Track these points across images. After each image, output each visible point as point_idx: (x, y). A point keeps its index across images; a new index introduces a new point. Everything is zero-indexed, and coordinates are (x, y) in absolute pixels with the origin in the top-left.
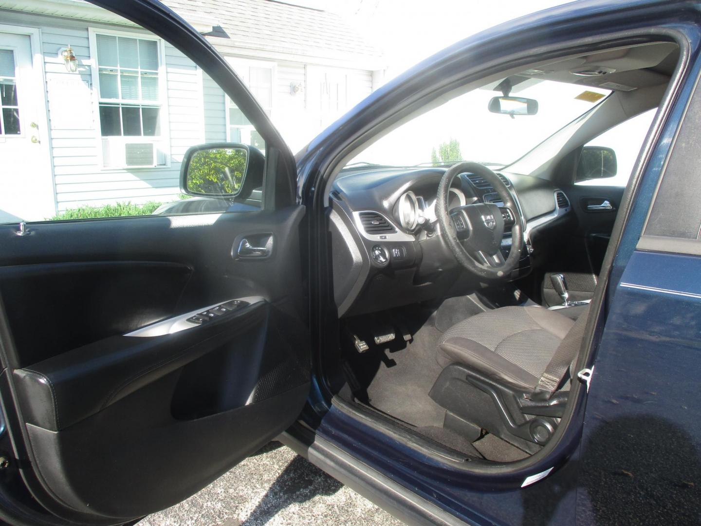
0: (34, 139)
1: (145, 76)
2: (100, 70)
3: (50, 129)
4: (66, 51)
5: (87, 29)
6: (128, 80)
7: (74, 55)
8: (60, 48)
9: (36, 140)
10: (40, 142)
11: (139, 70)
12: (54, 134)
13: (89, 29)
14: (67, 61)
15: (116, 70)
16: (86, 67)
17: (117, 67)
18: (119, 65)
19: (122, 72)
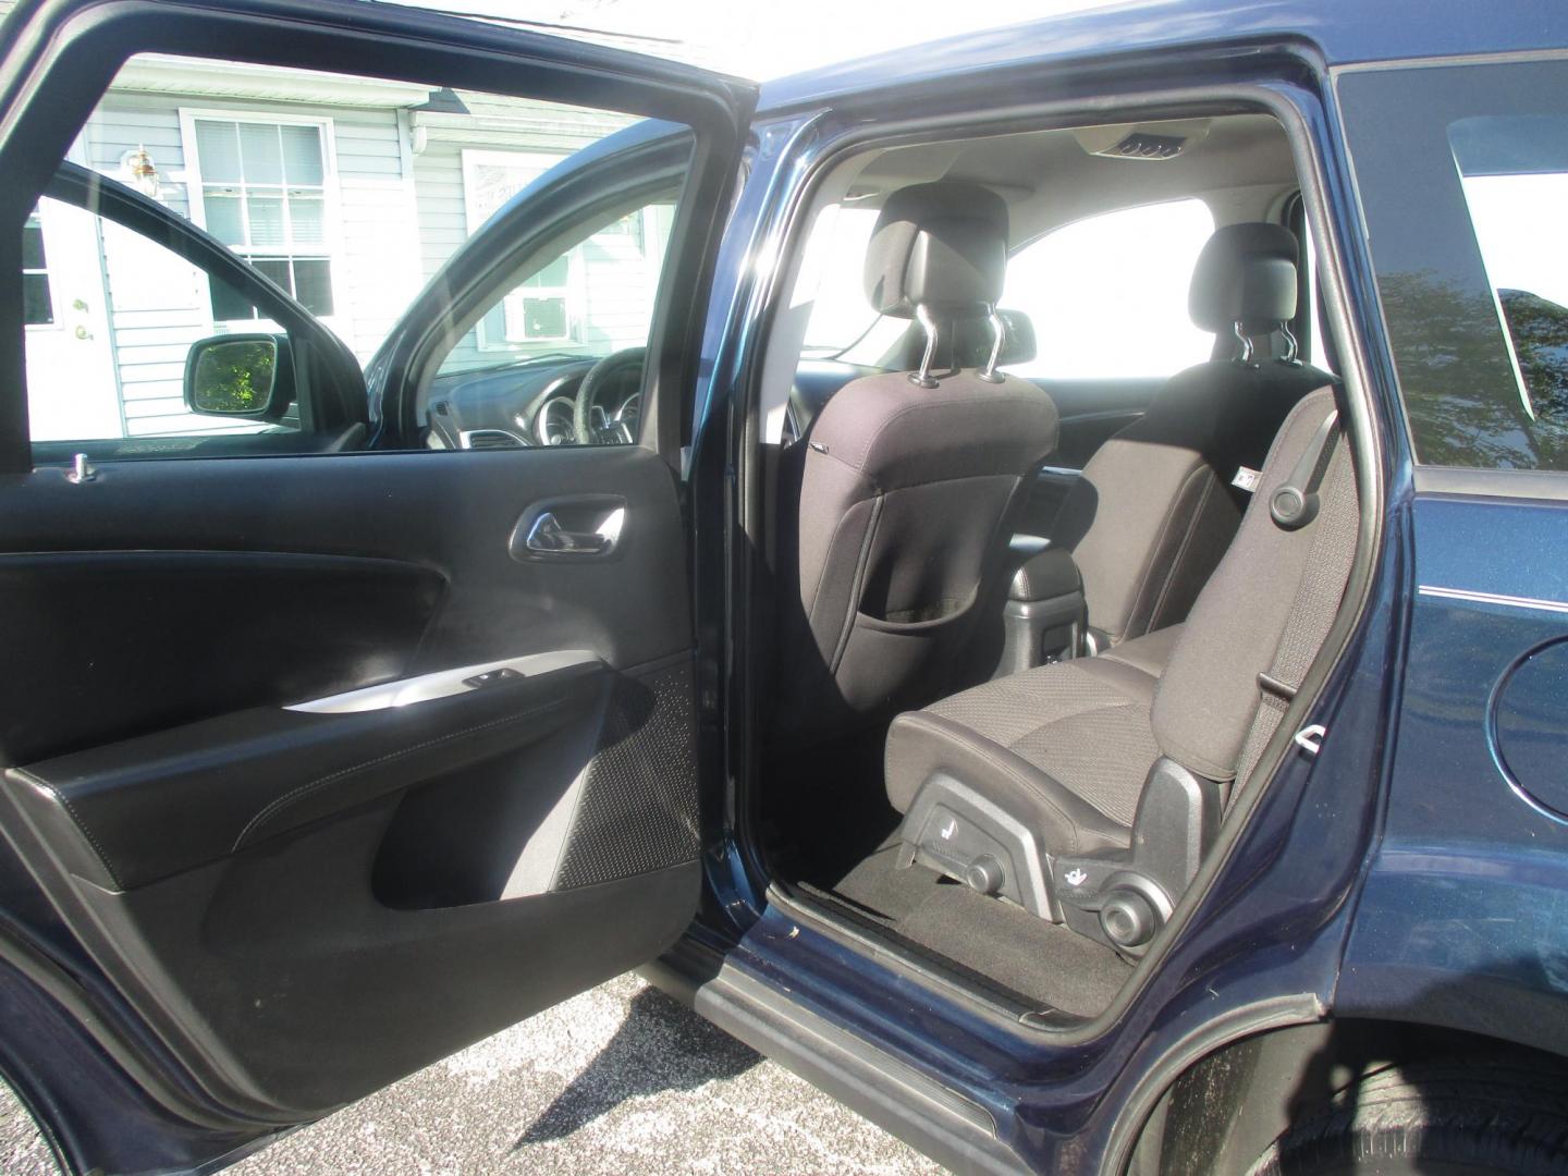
0: (80, 332)
1: (298, 197)
2: (206, 190)
3: (111, 312)
4: (135, 156)
5: (177, 112)
6: (263, 206)
7: (151, 164)
8: (123, 152)
9: (84, 333)
10: (91, 337)
11: (285, 186)
12: (119, 321)
13: (181, 110)
14: (138, 175)
15: (238, 190)
16: (178, 186)
17: (239, 182)
18: (242, 179)
19: (249, 192)
